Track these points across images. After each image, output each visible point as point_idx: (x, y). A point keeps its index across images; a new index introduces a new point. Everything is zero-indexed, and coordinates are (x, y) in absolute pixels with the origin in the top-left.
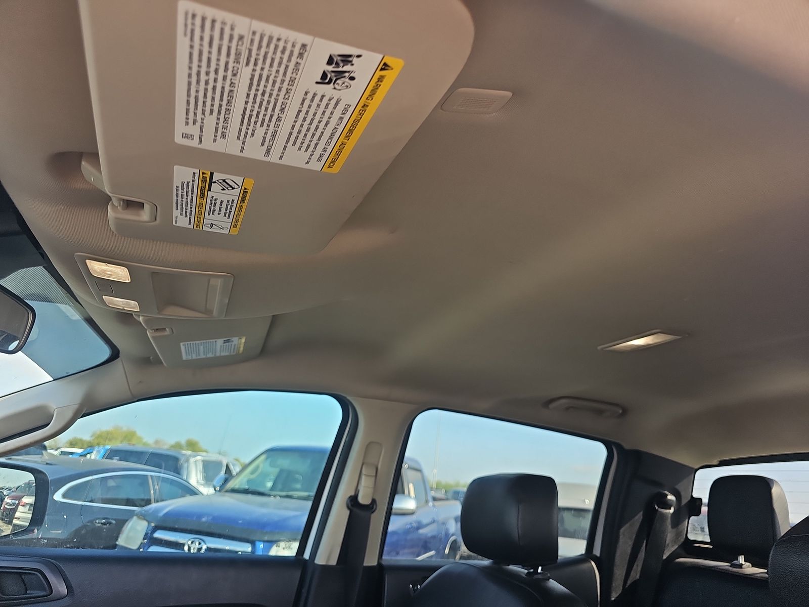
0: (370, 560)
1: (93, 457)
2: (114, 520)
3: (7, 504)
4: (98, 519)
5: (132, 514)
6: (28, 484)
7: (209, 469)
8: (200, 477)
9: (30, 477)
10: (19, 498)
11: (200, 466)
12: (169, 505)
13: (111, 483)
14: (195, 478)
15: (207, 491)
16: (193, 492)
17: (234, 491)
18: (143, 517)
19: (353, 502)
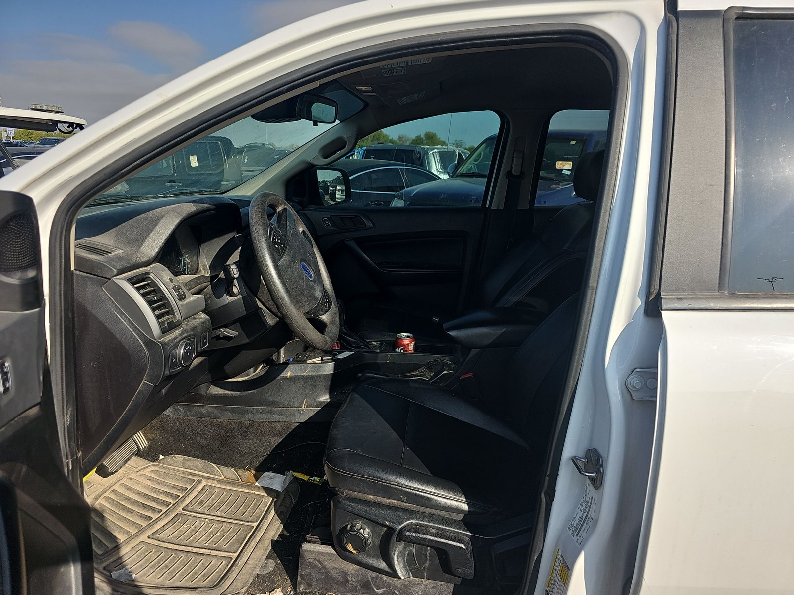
0: (524, 205)
1: (355, 157)
2: (383, 202)
3: (331, 190)
4: (372, 201)
5: (393, 197)
6: (338, 178)
7: (445, 158)
8: (439, 166)
9: (339, 174)
10: (336, 187)
11: (438, 157)
12: (416, 189)
13: (374, 176)
14: (435, 167)
15: (445, 177)
16: (434, 178)
17: (462, 175)
18: (400, 197)
19: (509, 174)
